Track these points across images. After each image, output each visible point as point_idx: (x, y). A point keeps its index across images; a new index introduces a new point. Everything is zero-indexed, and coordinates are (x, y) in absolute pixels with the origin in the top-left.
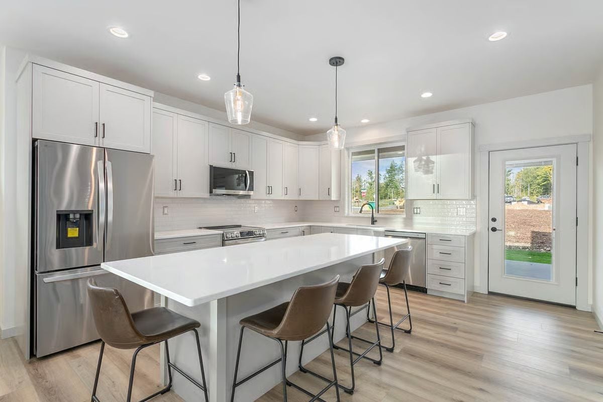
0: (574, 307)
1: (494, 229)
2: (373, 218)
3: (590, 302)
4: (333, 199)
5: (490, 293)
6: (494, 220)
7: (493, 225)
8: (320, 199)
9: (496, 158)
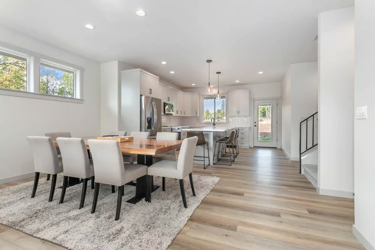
0: (276, 148)
1: (255, 126)
2: (214, 123)
3: (280, 146)
4: (198, 116)
5: (255, 147)
6: (255, 123)
7: (255, 124)
8: (193, 116)
9: (256, 102)
